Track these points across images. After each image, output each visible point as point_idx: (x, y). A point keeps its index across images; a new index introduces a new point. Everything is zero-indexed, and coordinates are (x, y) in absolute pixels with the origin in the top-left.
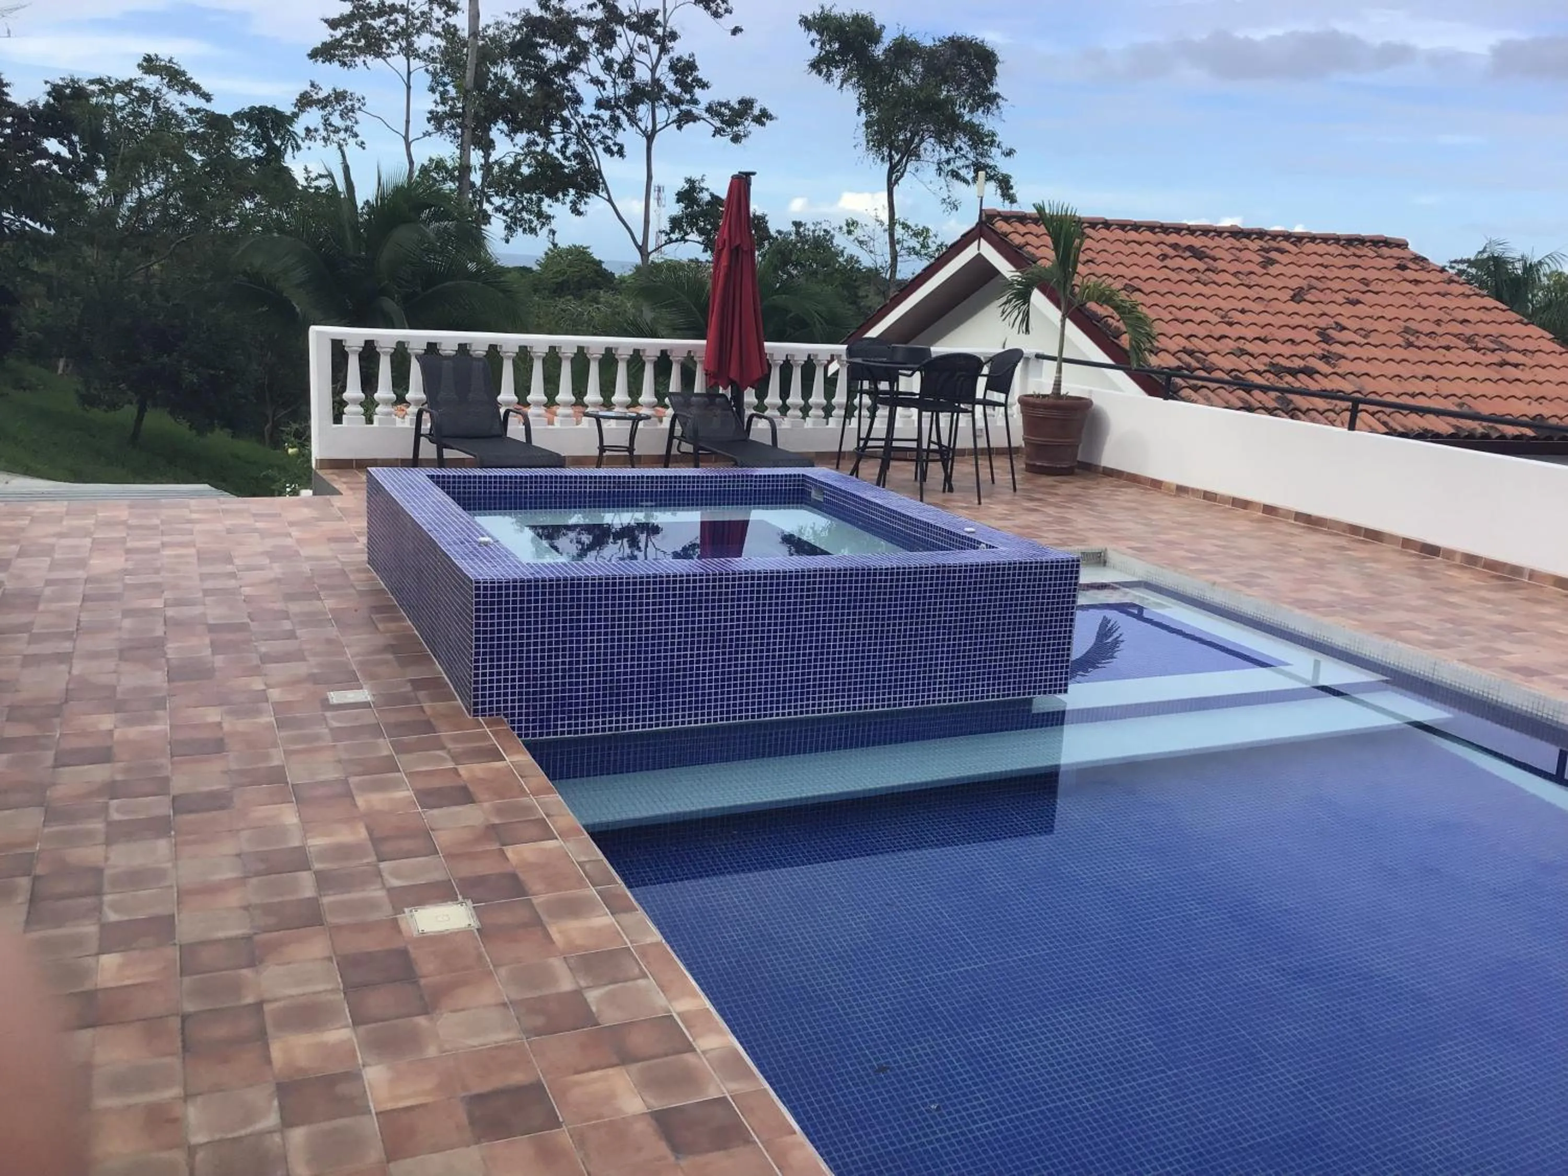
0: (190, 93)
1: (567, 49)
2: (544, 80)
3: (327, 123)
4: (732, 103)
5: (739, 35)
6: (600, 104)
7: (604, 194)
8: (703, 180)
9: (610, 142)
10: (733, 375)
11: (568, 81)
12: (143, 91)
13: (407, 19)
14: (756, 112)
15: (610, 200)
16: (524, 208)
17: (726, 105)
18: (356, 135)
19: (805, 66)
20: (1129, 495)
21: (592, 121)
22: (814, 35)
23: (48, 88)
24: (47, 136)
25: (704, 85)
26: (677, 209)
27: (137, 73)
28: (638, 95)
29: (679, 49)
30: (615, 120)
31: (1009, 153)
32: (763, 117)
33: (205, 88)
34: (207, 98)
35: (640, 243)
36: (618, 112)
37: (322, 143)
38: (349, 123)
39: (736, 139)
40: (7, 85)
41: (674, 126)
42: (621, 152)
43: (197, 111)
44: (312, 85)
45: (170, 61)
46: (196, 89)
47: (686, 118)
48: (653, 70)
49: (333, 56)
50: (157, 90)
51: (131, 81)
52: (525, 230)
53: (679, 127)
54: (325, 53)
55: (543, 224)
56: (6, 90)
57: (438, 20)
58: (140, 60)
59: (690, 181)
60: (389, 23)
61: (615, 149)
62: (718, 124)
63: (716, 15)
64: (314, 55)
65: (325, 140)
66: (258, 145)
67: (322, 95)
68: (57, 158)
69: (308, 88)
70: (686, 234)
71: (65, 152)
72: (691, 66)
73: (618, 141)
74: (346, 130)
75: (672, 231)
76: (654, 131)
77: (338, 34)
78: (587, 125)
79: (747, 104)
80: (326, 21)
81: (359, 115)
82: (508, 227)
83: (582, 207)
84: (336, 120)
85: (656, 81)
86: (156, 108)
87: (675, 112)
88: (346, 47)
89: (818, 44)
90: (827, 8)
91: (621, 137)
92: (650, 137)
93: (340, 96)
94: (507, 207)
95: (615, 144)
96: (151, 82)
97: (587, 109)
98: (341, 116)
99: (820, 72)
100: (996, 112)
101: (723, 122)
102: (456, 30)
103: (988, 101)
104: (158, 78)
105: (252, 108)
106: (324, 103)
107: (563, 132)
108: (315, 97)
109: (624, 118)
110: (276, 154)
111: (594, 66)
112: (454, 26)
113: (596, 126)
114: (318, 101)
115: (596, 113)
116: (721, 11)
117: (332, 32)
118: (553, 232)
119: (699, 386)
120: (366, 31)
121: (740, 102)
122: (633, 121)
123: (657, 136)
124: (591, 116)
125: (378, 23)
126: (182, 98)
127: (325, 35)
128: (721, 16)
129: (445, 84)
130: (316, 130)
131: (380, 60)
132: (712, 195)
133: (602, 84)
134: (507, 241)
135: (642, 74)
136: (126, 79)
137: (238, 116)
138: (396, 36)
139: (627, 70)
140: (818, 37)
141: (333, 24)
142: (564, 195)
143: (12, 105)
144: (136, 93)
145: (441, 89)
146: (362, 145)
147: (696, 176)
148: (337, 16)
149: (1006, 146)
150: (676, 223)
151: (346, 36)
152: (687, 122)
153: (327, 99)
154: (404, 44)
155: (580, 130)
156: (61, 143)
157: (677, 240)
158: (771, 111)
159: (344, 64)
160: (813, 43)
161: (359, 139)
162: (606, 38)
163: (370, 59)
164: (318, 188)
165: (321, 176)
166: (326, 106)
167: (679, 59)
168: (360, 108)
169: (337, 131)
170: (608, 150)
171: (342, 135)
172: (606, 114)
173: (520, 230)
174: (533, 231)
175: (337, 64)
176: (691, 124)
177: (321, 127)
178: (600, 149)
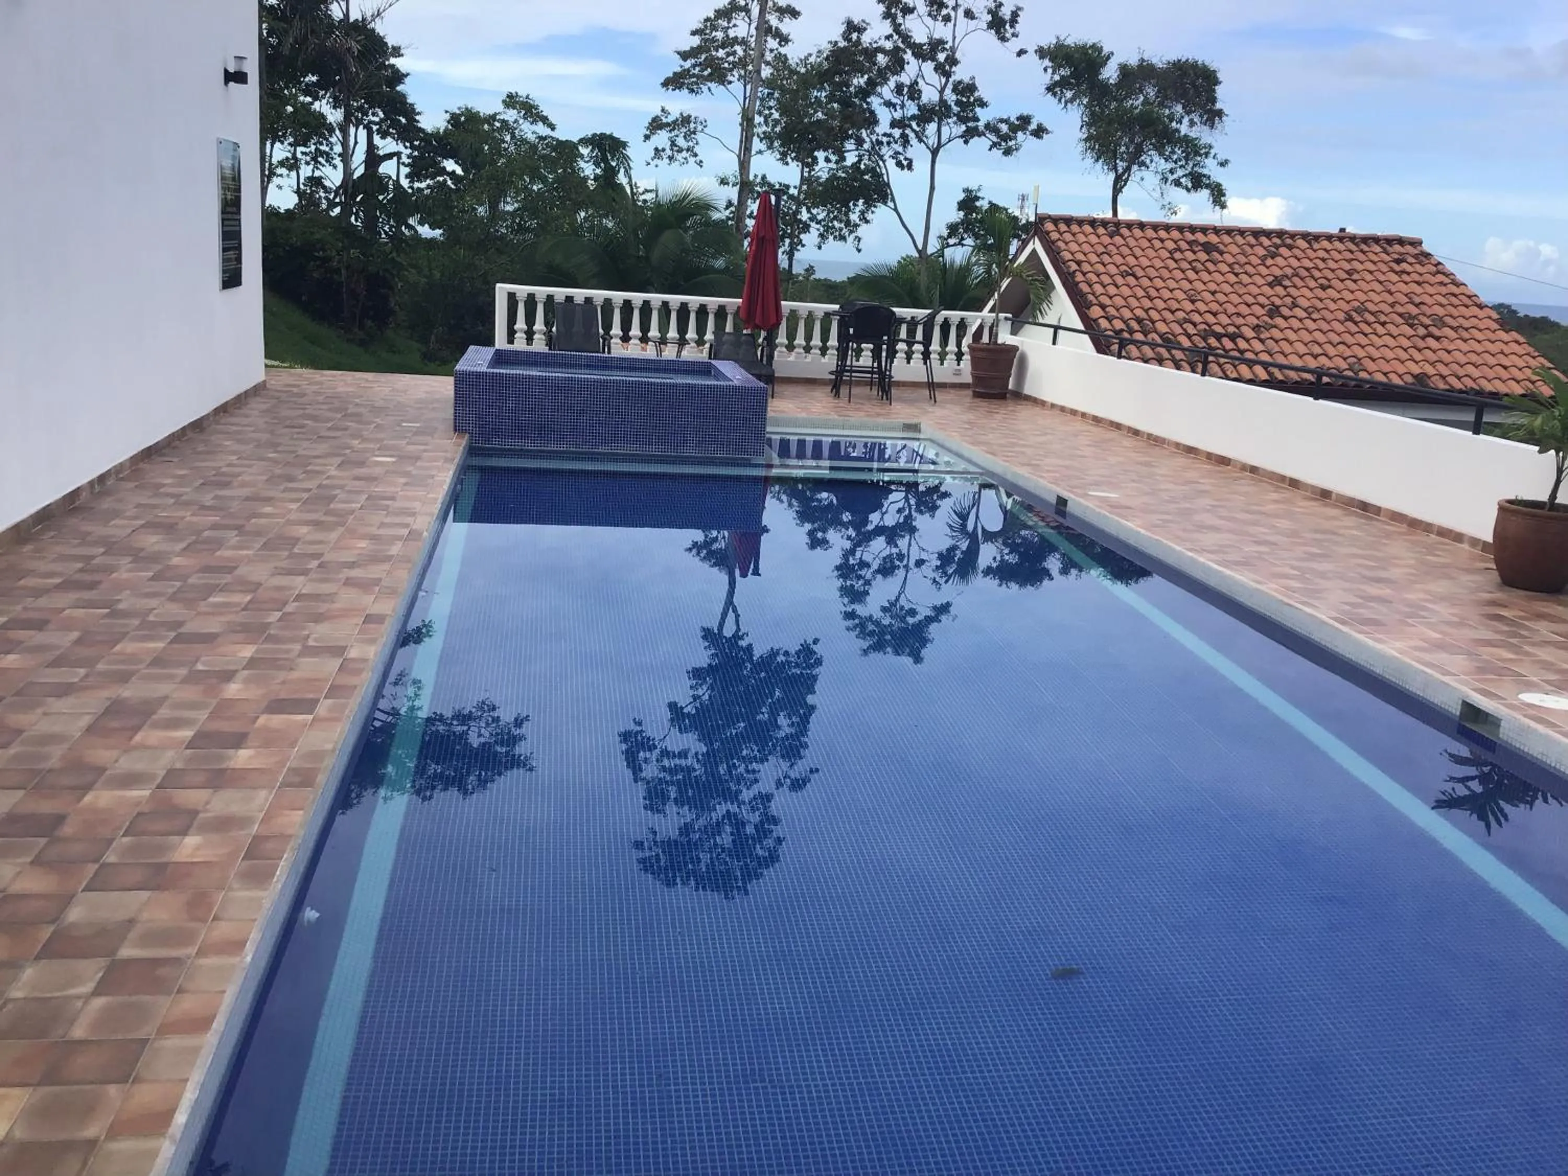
0: (540, 124)
1: (866, 77)
2: (846, 103)
3: (673, 144)
4: (1012, 119)
5: (1023, 56)
6: (894, 124)
7: (891, 204)
8: (979, 190)
9: (902, 158)
10: (757, 321)
11: (868, 103)
12: (503, 122)
13: (745, 51)
14: (1033, 126)
15: (896, 210)
16: (835, 218)
17: (1006, 121)
18: (696, 155)
19: (1043, 89)
20: (1037, 410)
21: (885, 139)
22: (1047, 62)
23: (448, 116)
24: (446, 157)
25: (983, 104)
26: (957, 216)
27: (500, 107)
28: (926, 115)
29: (960, 73)
30: (904, 137)
31: (1223, 164)
32: (1039, 132)
33: (552, 119)
34: (552, 127)
35: (920, 247)
36: (908, 131)
37: (667, 161)
38: (691, 144)
39: (1008, 152)
40: (419, 114)
41: (962, 140)
42: (910, 167)
43: (545, 138)
44: (663, 110)
45: (527, 97)
46: (545, 120)
47: (970, 134)
48: (941, 92)
49: (683, 84)
50: (516, 121)
51: (496, 114)
52: (835, 237)
53: (966, 142)
54: (675, 82)
55: (851, 232)
56: (417, 118)
57: (772, 51)
58: (504, 97)
59: (967, 190)
60: (728, 55)
61: (905, 163)
62: (995, 140)
63: (1003, 39)
64: (666, 84)
65: (671, 158)
66: (597, 164)
67: (670, 119)
68: (453, 174)
69: (659, 113)
70: (963, 239)
71: (459, 171)
72: (971, 88)
73: (909, 156)
74: (688, 150)
75: (950, 236)
76: (940, 146)
77: (688, 64)
78: (880, 143)
79: (1025, 120)
80: (679, 53)
81: (699, 136)
82: (821, 236)
83: (869, 216)
84: (681, 142)
85: (943, 102)
86: (513, 136)
87: (963, 128)
88: (694, 76)
89: (1050, 71)
90: (1062, 38)
91: (910, 153)
92: (935, 152)
93: (686, 120)
94: (820, 217)
95: (906, 159)
96: (511, 115)
97: (883, 127)
98: (685, 137)
99: (1055, 94)
100: (1219, 126)
101: (999, 136)
102: (786, 59)
103: (1213, 116)
104: (515, 111)
105: (594, 135)
106: (673, 126)
107: (857, 149)
108: (664, 120)
109: (912, 135)
110: (611, 173)
111: (887, 91)
112: (785, 55)
113: (889, 143)
114: (668, 125)
115: (888, 131)
116: (1007, 35)
117: (682, 63)
118: (859, 239)
119: (729, 328)
120: (711, 62)
121: (1018, 119)
122: (920, 139)
123: (942, 150)
124: (885, 135)
125: (721, 53)
126: (534, 127)
127: (676, 65)
128: (1008, 40)
129: (770, 108)
130: (664, 150)
131: (722, 87)
132: (990, 202)
133: (894, 106)
134: (820, 248)
135: (930, 95)
136: (491, 113)
137: (584, 141)
138: (734, 65)
139: (914, 92)
140: (1050, 64)
141: (684, 56)
142: (855, 205)
143: (422, 130)
144: (498, 124)
145: (767, 112)
146: (700, 164)
147: (973, 186)
148: (688, 48)
149: (1221, 157)
150: (953, 229)
151: (694, 66)
152: (972, 137)
153: (675, 122)
154: (742, 72)
155: (873, 148)
156: (457, 162)
157: (955, 245)
158: (1046, 125)
159: (692, 91)
160: (1045, 70)
161: (698, 158)
162: (898, 64)
163: (713, 85)
164: (645, 201)
165: (647, 191)
166: (674, 129)
167: (960, 82)
168: (702, 131)
169: (680, 151)
170: (899, 164)
171: (684, 154)
172: (897, 133)
173: (831, 238)
174: (843, 238)
175: (686, 91)
176: (976, 138)
177: (668, 147)
178: (891, 163)
